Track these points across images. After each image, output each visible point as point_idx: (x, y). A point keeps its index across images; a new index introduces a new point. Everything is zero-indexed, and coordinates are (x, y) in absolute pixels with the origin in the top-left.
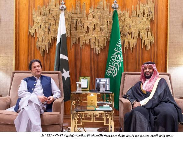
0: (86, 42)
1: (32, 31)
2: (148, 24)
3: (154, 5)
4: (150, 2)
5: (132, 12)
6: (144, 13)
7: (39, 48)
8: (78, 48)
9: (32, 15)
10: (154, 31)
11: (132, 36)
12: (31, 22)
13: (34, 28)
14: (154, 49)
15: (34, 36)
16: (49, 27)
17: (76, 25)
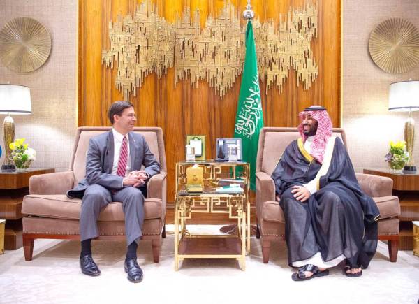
0: (200, 77)
1: (108, 59)
2: (307, 44)
3: (316, 12)
4: (310, 7)
5: (278, 25)
6: (300, 26)
7: (121, 88)
8: (187, 87)
9: (107, 30)
10: (317, 56)
11: (280, 66)
12: (105, 42)
13: (111, 54)
14: (318, 87)
15: (112, 67)
16: (138, 51)
17: (184, 48)
